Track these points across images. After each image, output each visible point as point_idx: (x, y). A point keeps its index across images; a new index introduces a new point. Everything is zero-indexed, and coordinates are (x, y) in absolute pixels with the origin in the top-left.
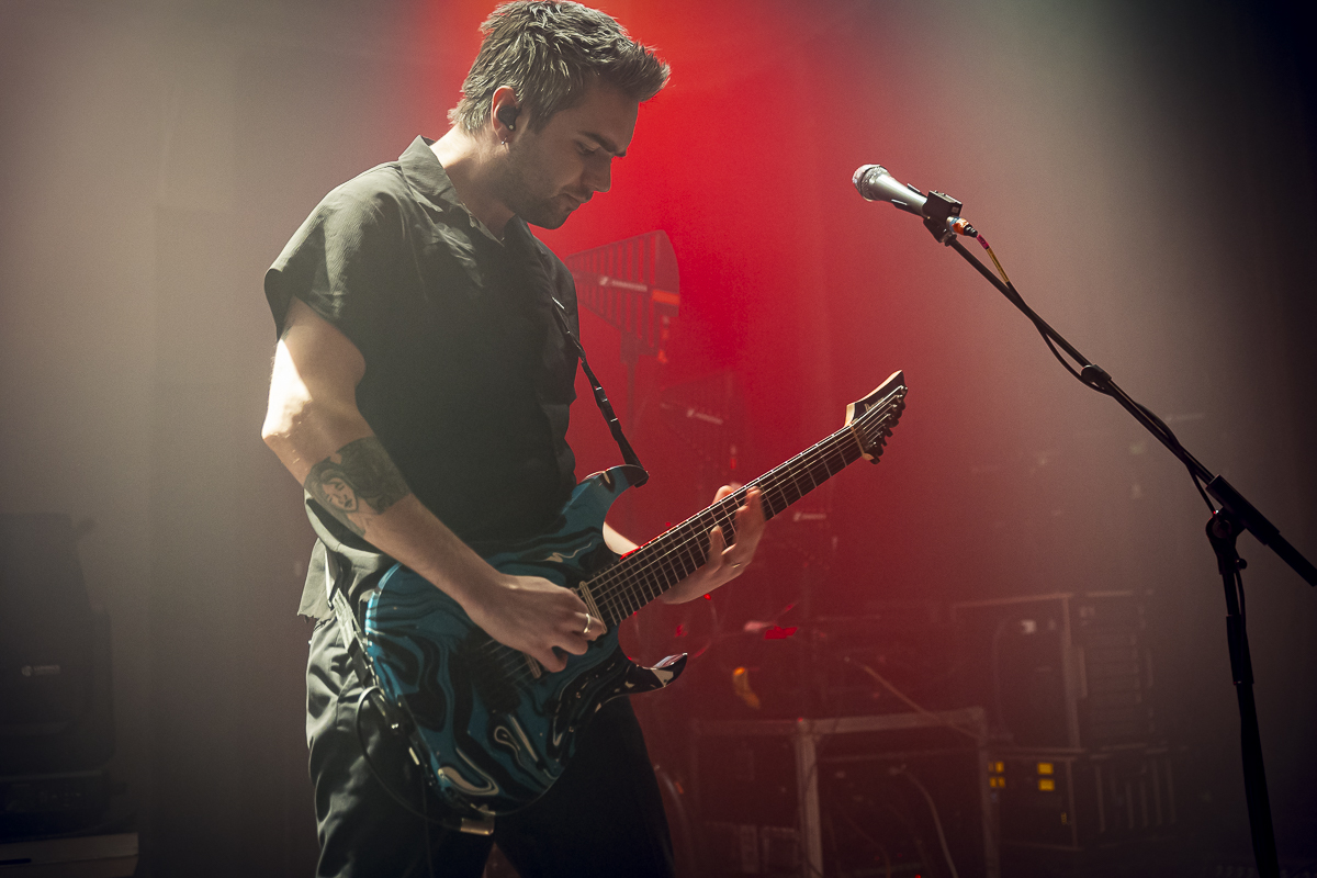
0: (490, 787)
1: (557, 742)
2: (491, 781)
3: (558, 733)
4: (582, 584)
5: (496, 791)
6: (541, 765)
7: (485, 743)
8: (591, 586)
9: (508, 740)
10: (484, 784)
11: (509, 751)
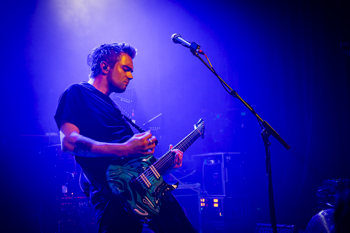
0: (146, 213)
1: (157, 202)
2: (146, 212)
3: (157, 200)
4: (152, 165)
5: (147, 214)
6: (155, 208)
7: (142, 203)
8: (154, 166)
9: (146, 202)
10: (144, 213)
11: (148, 205)
